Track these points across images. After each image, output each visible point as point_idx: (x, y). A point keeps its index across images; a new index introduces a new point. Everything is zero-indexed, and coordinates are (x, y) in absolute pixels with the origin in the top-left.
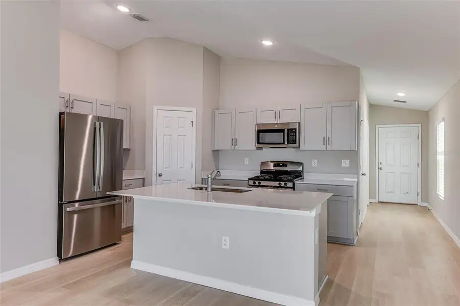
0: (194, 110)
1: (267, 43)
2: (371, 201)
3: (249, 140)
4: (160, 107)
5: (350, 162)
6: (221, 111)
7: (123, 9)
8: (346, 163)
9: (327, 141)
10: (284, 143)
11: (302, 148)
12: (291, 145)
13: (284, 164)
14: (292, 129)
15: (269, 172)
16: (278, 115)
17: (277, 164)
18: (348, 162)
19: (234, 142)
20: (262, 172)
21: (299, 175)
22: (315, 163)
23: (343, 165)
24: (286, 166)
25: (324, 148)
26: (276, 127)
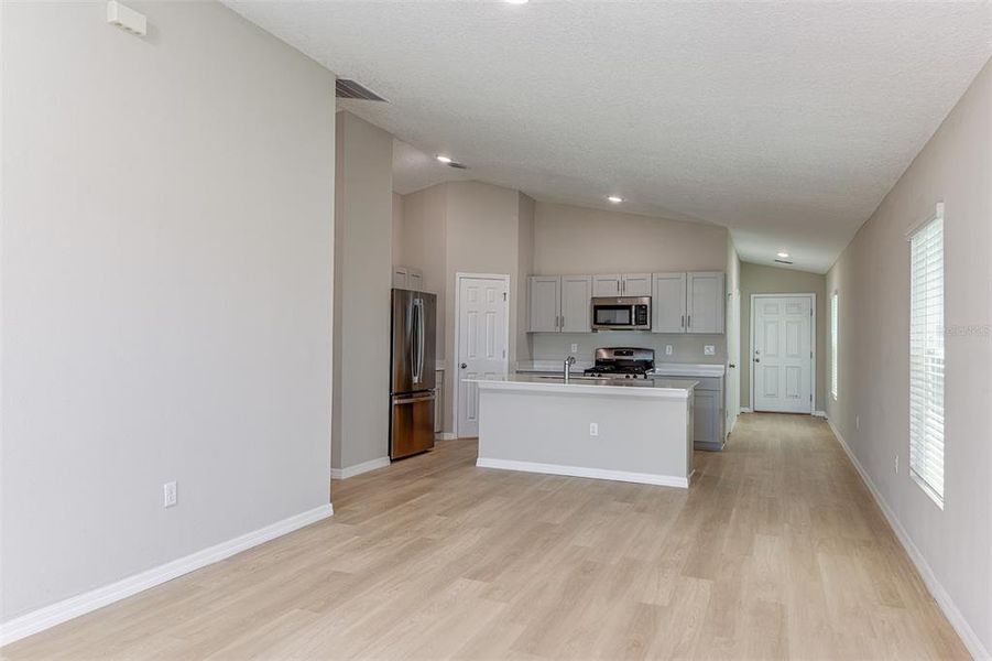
0: (507, 277)
1: (615, 200)
2: (743, 410)
3: (581, 319)
4: (464, 275)
5: (715, 349)
6: (539, 278)
7: (444, 159)
8: (710, 350)
9: (686, 321)
10: (630, 324)
11: (654, 331)
12: (640, 327)
13: (630, 352)
14: (641, 306)
15: (606, 362)
16: (621, 286)
17: (618, 351)
18: (712, 348)
19: (560, 321)
20: (597, 362)
21: (648, 365)
22: (669, 350)
23: (707, 352)
24: (631, 354)
25: (683, 330)
26: (620, 302)
